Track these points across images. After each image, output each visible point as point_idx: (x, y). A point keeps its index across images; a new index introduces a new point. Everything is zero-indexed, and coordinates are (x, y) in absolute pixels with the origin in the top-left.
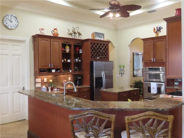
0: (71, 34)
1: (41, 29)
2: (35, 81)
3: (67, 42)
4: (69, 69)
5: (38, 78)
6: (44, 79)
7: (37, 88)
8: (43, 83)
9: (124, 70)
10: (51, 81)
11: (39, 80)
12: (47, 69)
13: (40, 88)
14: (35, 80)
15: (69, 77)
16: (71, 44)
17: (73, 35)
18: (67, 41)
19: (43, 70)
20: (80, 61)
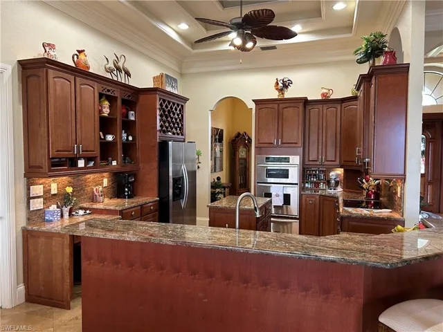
0: (111, 71)
1: (49, 45)
2: (28, 193)
3: (108, 91)
4: (110, 159)
5: (37, 184)
6: (50, 186)
7: (33, 211)
8: (48, 197)
9: (200, 161)
10: (69, 190)
11: (37, 190)
12: (66, 158)
13: (41, 212)
14: (29, 189)
15: (103, 177)
16: (116, 95)
17: (115, 72)
18: (110, 88)
19: (57, 160)
20: (130, 138)
